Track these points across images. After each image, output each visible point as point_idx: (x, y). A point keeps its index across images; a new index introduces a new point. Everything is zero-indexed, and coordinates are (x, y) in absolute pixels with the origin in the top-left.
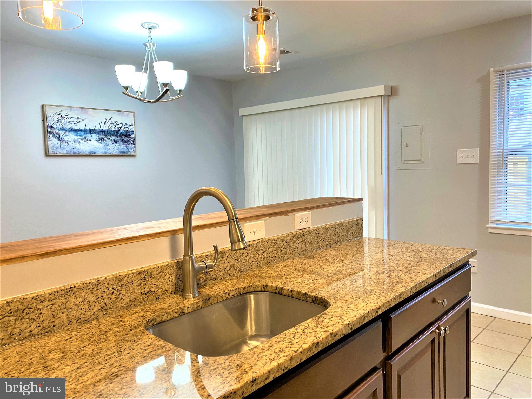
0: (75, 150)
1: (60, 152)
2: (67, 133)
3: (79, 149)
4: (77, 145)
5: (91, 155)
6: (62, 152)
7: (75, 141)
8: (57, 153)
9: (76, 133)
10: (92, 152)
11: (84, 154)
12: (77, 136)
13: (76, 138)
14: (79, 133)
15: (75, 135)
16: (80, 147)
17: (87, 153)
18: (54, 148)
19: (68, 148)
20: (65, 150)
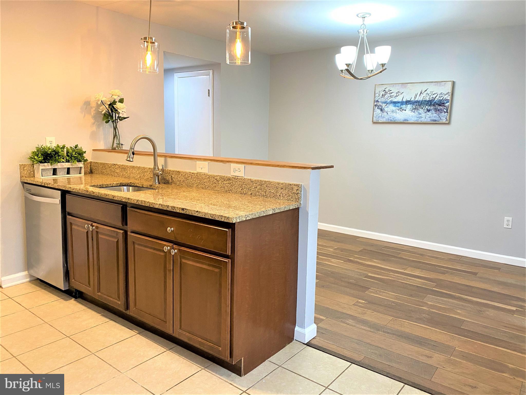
0: (392, 118)
1: (381, 120)
2: (388, 105)
3: (395, 118)
4: (394, 114)
5: (405, 122)
6: (382, 120)
7: (393, 111)
8: (378, 121)
9: (395, 105)
10: (405, 120)
11: (399, 121)
12: (395, 107)
13: (394, 108)
14: (397, 104)
15: (394, 106)
16: (396, 116)
17: (401, 121)
18: (377, 117)
19: (387, 117)
20: (385, 118)
